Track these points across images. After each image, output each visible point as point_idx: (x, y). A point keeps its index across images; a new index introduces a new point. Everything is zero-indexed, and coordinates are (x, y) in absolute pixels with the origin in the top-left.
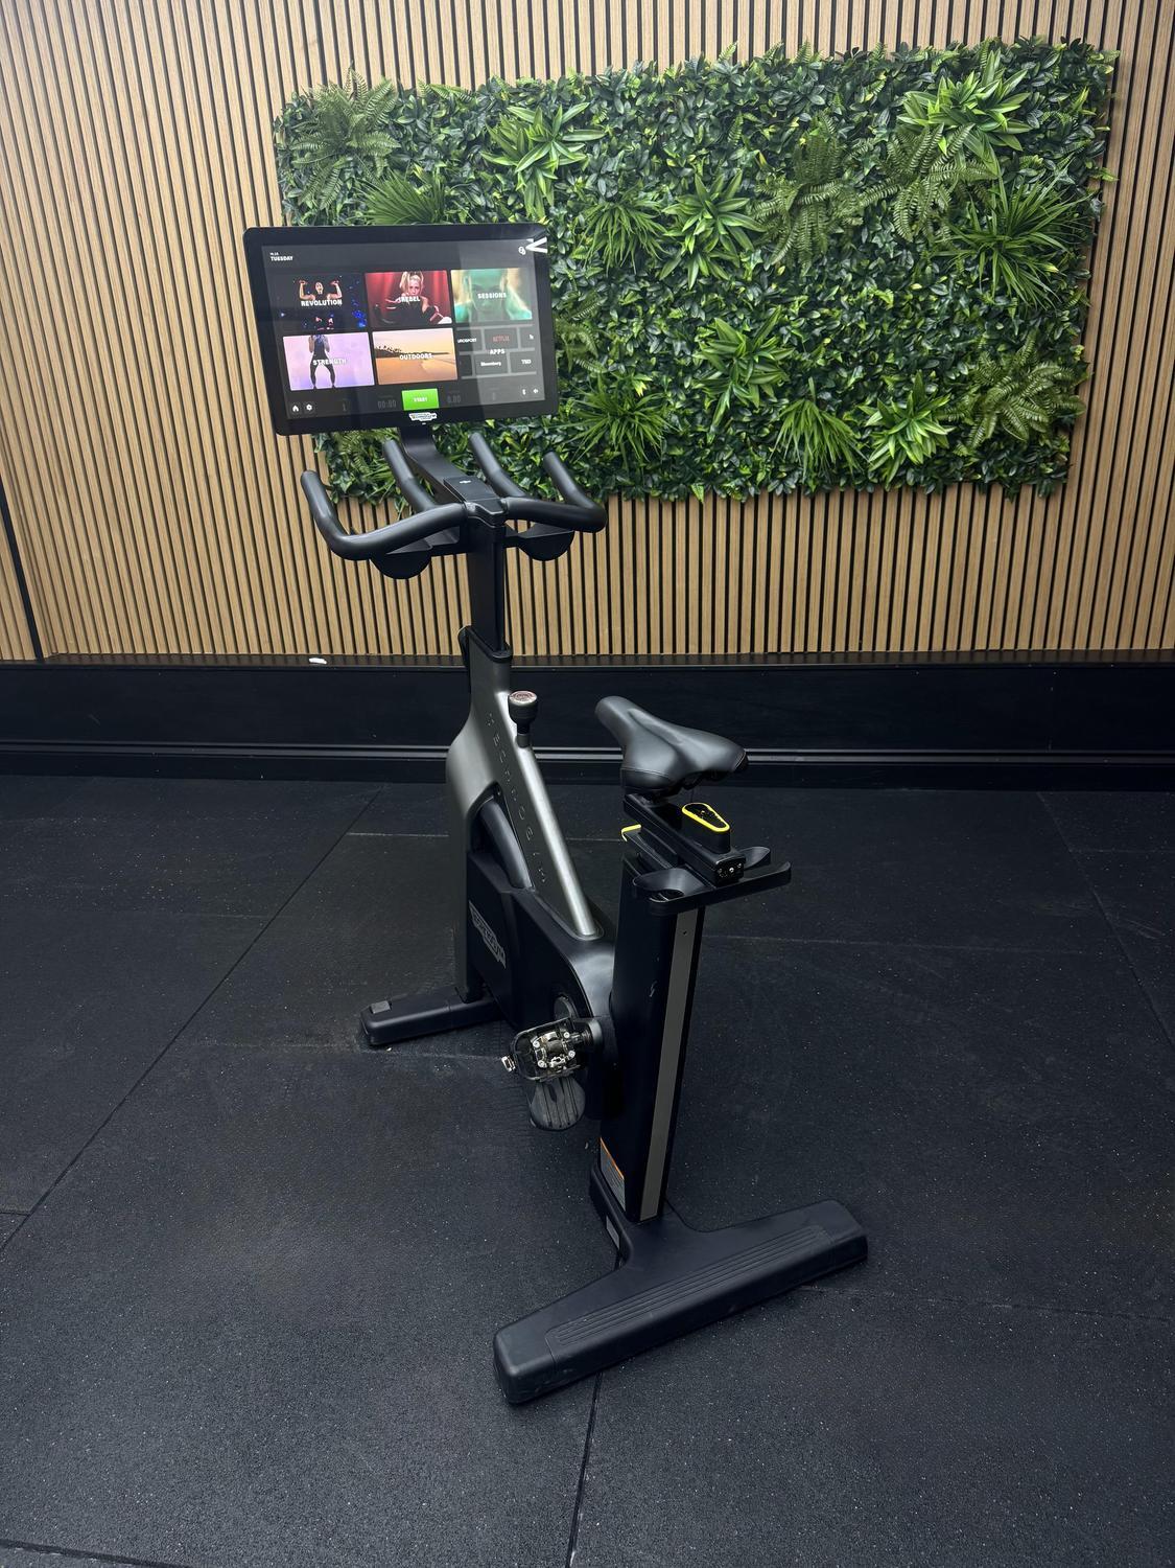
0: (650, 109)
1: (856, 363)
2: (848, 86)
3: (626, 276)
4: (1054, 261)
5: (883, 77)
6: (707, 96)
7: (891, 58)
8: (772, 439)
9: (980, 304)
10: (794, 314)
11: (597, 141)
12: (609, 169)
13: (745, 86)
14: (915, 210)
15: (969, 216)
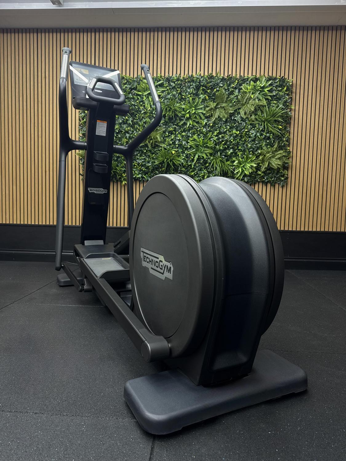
0: (179, 84)
1: (231, 148)
2: (228, 82)
3: (171, 124)
4: (280, 126)
5: (237, 81)
6: (193, 82)
7: (239, 78)
8: (208, 168)
9: (262, 136)
10: (215, 135)
11: (165, 91)
12: (167, 97)
13: (203, 80)
14: (246, 111)
15: (259, 114)
